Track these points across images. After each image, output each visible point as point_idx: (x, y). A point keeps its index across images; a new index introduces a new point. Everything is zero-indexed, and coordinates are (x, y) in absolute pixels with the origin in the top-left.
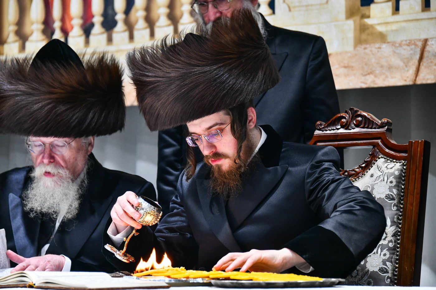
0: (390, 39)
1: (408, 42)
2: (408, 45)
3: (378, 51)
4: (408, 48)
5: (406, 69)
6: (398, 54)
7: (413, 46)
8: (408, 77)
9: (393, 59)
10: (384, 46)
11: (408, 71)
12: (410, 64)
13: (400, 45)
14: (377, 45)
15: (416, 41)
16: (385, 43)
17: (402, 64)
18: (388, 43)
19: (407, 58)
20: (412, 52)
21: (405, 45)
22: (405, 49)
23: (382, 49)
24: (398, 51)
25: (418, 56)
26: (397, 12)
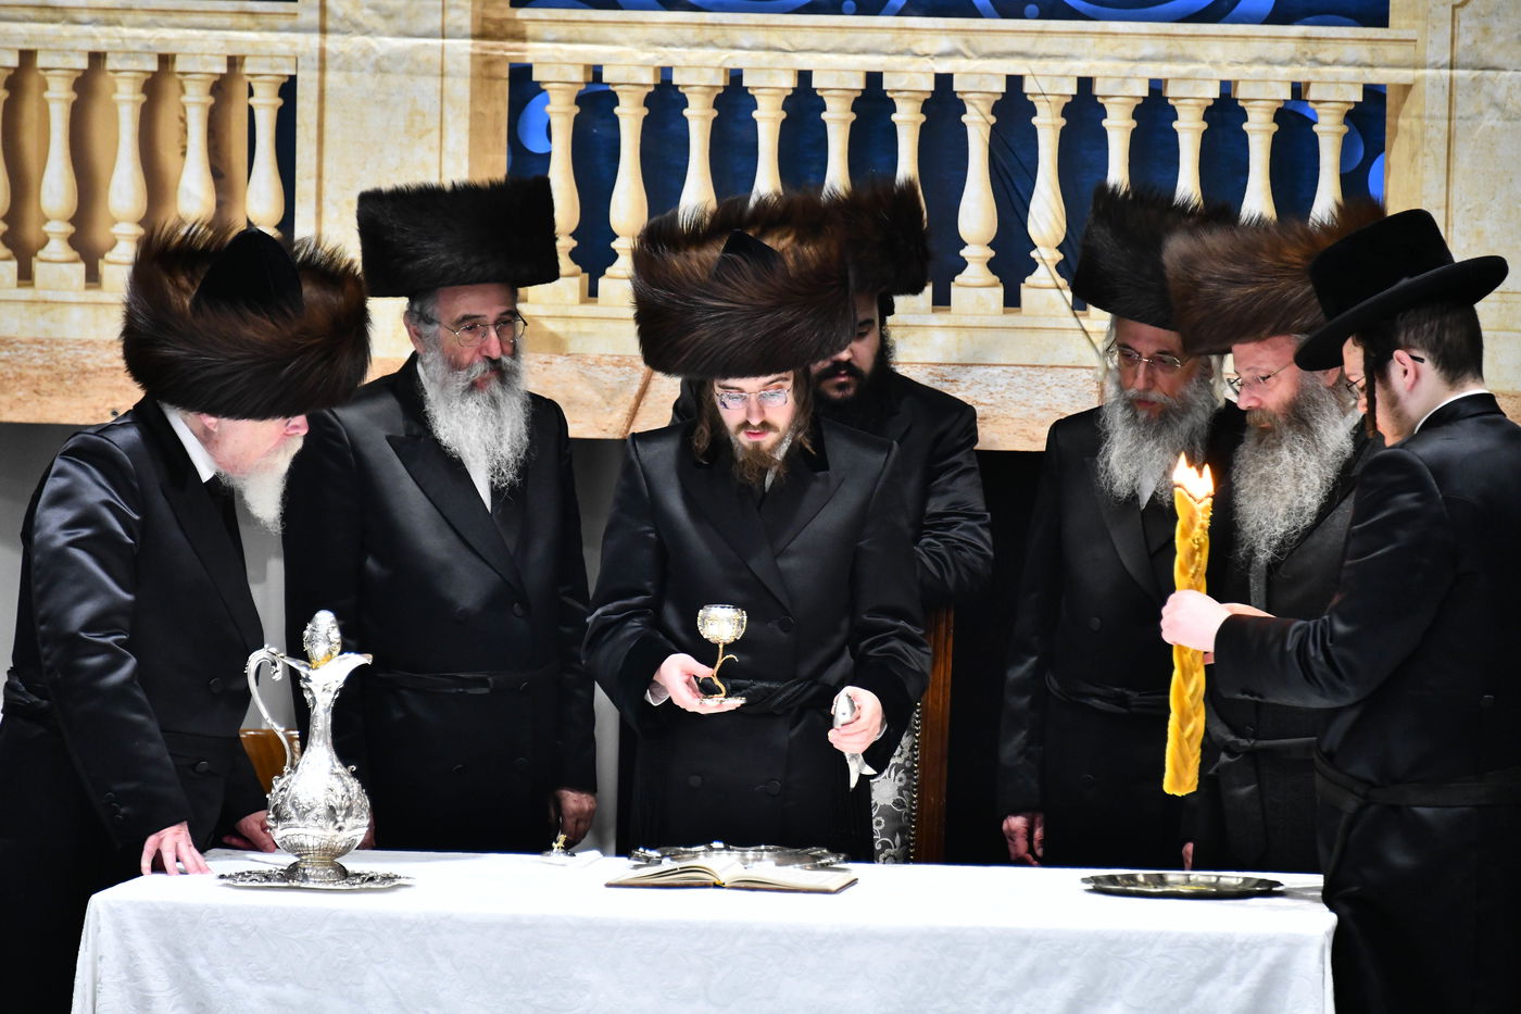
0: (573, 347)
1: (617, 358)
2: (617, 365)
3: (544, 369)
4: (617, 371)
5: (608, 409)
6: (590, 378)
7: (627, 368)
8: (610, 425)
9: (578, 388)
10: (559, 360)
11: (611, 412)
12: (618, 400)
13: (597, 363)
14: (543, 358)
15: (634, 359)
16: (561, 354)
17: (597, 399)
18: (569, 355)
19: (612, 389)
20: (623, 379)
21: (608, 364)
22: (607, 373)
23: (554, 366)
24: (589, 373)
25: (636, 388)
26: (594, 299)
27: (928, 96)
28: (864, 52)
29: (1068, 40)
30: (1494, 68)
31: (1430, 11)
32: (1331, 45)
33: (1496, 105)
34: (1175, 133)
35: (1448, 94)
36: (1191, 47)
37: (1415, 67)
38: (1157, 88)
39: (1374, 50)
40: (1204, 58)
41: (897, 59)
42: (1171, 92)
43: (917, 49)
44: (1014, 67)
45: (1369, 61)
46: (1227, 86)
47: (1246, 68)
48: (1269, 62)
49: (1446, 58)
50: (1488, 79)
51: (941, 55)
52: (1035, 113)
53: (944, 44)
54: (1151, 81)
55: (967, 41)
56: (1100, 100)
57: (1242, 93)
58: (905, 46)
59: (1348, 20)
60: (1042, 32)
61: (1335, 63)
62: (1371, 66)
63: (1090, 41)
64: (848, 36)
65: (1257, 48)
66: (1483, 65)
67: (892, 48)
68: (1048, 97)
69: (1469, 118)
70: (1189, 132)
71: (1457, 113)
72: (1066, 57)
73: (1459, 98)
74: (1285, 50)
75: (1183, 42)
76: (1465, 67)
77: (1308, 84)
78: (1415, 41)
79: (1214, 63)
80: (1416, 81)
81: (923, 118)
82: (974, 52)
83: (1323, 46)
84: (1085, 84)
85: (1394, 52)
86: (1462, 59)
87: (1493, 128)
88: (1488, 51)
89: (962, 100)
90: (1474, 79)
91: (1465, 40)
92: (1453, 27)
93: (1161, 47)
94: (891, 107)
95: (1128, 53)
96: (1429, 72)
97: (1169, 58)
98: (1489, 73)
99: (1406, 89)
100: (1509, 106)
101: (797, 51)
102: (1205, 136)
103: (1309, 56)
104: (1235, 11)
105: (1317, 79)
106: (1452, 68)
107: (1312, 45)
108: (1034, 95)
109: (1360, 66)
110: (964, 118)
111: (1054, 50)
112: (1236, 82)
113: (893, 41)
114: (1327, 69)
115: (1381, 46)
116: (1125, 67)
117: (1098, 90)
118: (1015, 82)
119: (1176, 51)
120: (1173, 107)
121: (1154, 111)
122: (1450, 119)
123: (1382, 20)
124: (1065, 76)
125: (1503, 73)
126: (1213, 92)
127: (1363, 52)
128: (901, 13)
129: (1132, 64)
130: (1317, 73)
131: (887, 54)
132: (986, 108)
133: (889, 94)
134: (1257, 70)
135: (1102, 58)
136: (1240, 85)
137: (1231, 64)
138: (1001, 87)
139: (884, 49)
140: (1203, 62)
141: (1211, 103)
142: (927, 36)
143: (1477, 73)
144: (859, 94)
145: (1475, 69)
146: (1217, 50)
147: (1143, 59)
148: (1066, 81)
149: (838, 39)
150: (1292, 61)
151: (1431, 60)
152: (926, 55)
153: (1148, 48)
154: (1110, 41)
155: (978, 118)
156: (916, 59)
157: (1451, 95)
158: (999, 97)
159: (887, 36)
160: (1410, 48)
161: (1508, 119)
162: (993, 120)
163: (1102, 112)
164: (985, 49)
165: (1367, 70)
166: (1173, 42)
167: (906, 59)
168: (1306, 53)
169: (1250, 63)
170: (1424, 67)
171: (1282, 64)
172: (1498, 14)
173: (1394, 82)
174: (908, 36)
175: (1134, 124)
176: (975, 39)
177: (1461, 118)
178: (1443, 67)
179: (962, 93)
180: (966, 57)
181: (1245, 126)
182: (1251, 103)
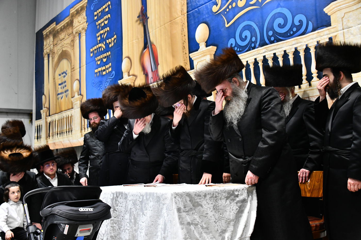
27: (263, 60)
28: (254, 55)
29: (281, 45)
30: (351, 27)
31: (338, 21)
32: (322, 33)
33: (352, 34)
34: (300, 56)
35: (343, 35)
36: (300, 40)
37: (337, 32)
38: (296, 49)
39: (329, 31)
40: (303, 41)
41: (258, 55)
42: (298, 49)
43: (260, 53)
44: (274, 52)
45: (329, 33)
46: (307, 45)
47: (309, 41)
48: (313, 39)
49: (342, 28)
50: (350, 30)
51: (263, 53)
52: (278, 59)
53: (264, 51)
54: (295, 48)
55: (267, 49)
56: (288, 53)
57: (309, 46)
58: (259, 53)
59: (325, 27)
60: (277, 45)
61: (324, 35)
62: (329, 34)
63: (285, 44)
64: (252, 53)
65: (311, 37)
66: (349, 27)
67: (257, 54)
68: (280, 55)
69: (348, 38)
70: (302, 55)
71: (345, 38)
72: (282, 48)
73: (345, 35)
74: (315, 36)
75: (299, 40)
76: (345, 29)
77: (320, 41)
78: (336, 27)
79: (305, 42)
80: (337, 34)
81: (262, 64)
82: (268, 51)
83: (321, 33)
84: (285, 51)
85: (333, 30)
86: (345, 27)
87: (352, 39)
88: (349, 25)
89: (267, 59)
90: (347, 31)
91: (345, 24)
92: (342, 22)
93: (296, 42)
94: (258, 63)
95: (291, 44)
96: (339, 32)
97: (297, 43)
98: (350, 29)
99: (336, 36)
100: (354, 33)
101: (246, 58)
102: (305, 55)
103: (319, 36)
104: (307, 32)
105: (321, 39)
106: (343, 30)
107: (319, 33)
108: (278, 55)
109: (327, 35)
110: (268, 62)
111: (280, 47)
112: (308, 44)
113: (257, 52)
114: (322, 37)
115: (331, 30)
116: (291, 47)
117: (287, 52)
118: (275, 54)
119: (298, 42)
120: (299, 52)
121: (296, 53)
122: (344, 39)
123: (330, 25)
124: (282, 51)
125: (352, 28)
126: (305, 47)
127: (327, 32)
128: (257, 48)
129: (292, 46)
130: (321, 38)
131: (257, 55)
132: (271, 60)
133: (258, 61)
134: (311, 41)
135: (287, 46)
136: (309, 44)
137: (307, 41)
138: (273, 55)
139: (256, 54)
140: (303, 42)
141: (305, 49)
142: (262, 50)
143: (348, 29)
144: (254, 62)
145: (347, 29)
146: (305, 40)
147: (293, 45)
148: (282, 52)
149: (250, 55)
150: (317, 37)
151: (339, 30)
152: (262, 53)
153: (294, 42)
154: (288, 43)
155: (270, 62)
156: (261, 54)
157: (344, 35)
158: (273, 57)
159: (256, 52)
160: (335, 28)
161: (354, 36)
162: (273, 61)
163: (288, 55)
164: (270, 50)
165: (329, 35)
166: (297, 40)
167: (259, 55)
168: (318, 35)
169: (310, 40)
170: (338, 31)
171: (315, 39)
172: (350, 17)
173: (333, 36)
174: (259, 51)
175: (293, 56)
176: (268, 48)
177: (346, 39)
178: (342, 30)
179: (267, 58)
180: (267, 52)
181: (310, 51)
182: (311, 47)
